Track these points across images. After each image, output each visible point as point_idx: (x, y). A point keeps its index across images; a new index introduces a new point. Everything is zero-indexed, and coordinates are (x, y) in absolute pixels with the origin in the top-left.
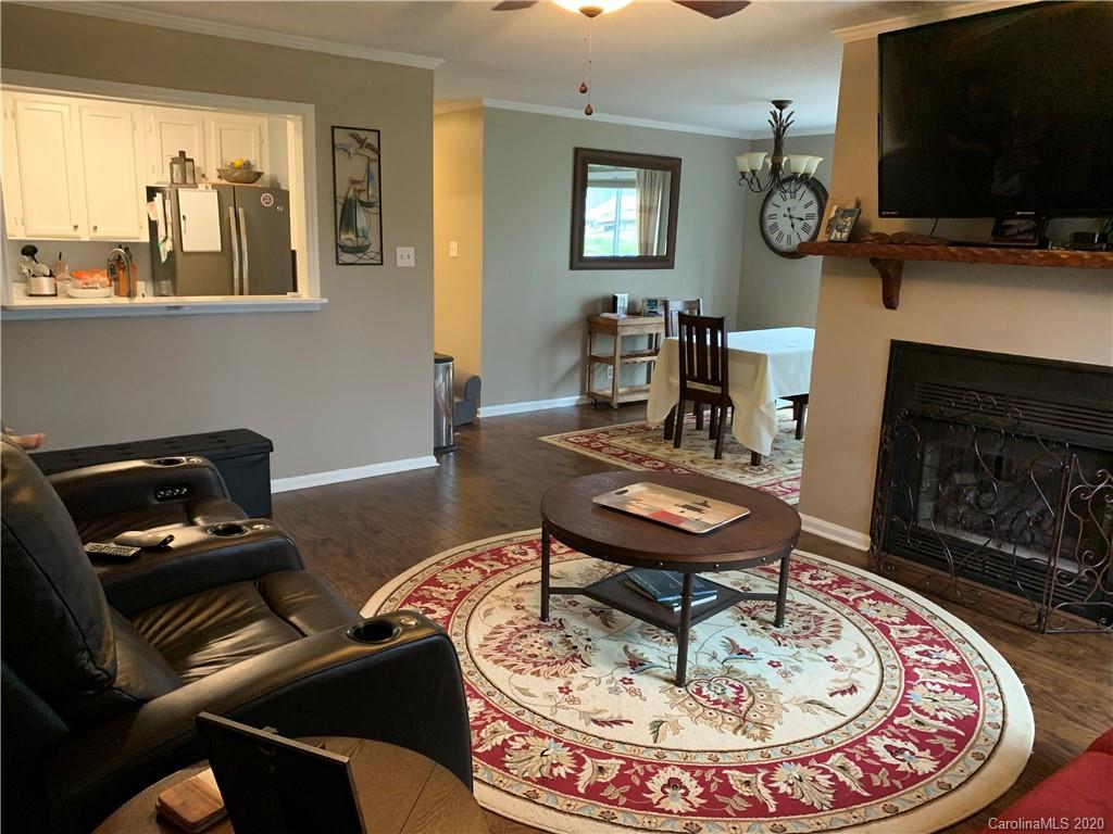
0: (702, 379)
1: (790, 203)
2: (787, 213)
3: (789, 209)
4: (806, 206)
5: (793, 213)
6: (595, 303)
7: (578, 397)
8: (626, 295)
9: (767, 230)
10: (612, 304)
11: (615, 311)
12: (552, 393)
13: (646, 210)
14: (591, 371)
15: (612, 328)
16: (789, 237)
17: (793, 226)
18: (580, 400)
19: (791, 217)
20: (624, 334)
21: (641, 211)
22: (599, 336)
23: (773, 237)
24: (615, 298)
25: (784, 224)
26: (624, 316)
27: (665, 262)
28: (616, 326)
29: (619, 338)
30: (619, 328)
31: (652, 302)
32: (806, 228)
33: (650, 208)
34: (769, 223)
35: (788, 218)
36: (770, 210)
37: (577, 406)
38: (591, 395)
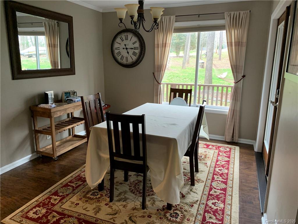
0: (127, 155)
1: (125, 42)
2: (125, 47)
3: (125, 45)
4: (134, 44)
5: (127, 47)
6: (33, 98)
7: (30, 156)
8: (52, 92)
9: (116, 55)
10: (44, 98)
11: (47, 102)
12: (11, 159)
13: (51, 46)
14: (37, 139)
15: (48, 114)
16: (127, 58)
17: (128, 53)
18: (31, 157)
19: (127, 49)
20: (55, 116)
21: (49, 46)
22: (39, 118)
23: (119, 58)
24: (46, 95)
25: (124, 53)
26: (54, 105)
27: (70, 71)
28: (50, 113)
29: (53, 119)
30: (52, 114)
31: (67, 94)
32: (134, 54)
33: (54, 44)
34: (116, 51)
35: (125, 50)
36: (116, 45)
37: (31, 161)
38: (38, 152)
